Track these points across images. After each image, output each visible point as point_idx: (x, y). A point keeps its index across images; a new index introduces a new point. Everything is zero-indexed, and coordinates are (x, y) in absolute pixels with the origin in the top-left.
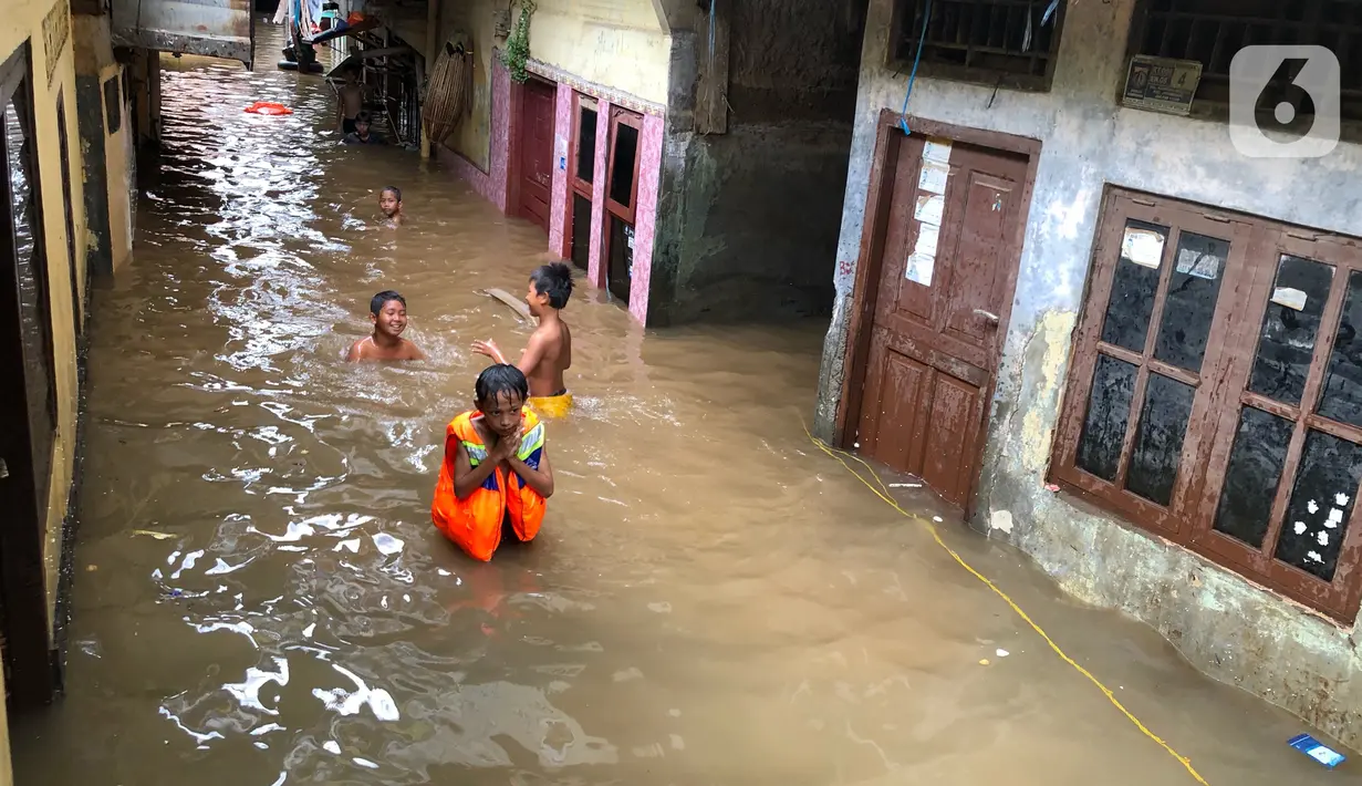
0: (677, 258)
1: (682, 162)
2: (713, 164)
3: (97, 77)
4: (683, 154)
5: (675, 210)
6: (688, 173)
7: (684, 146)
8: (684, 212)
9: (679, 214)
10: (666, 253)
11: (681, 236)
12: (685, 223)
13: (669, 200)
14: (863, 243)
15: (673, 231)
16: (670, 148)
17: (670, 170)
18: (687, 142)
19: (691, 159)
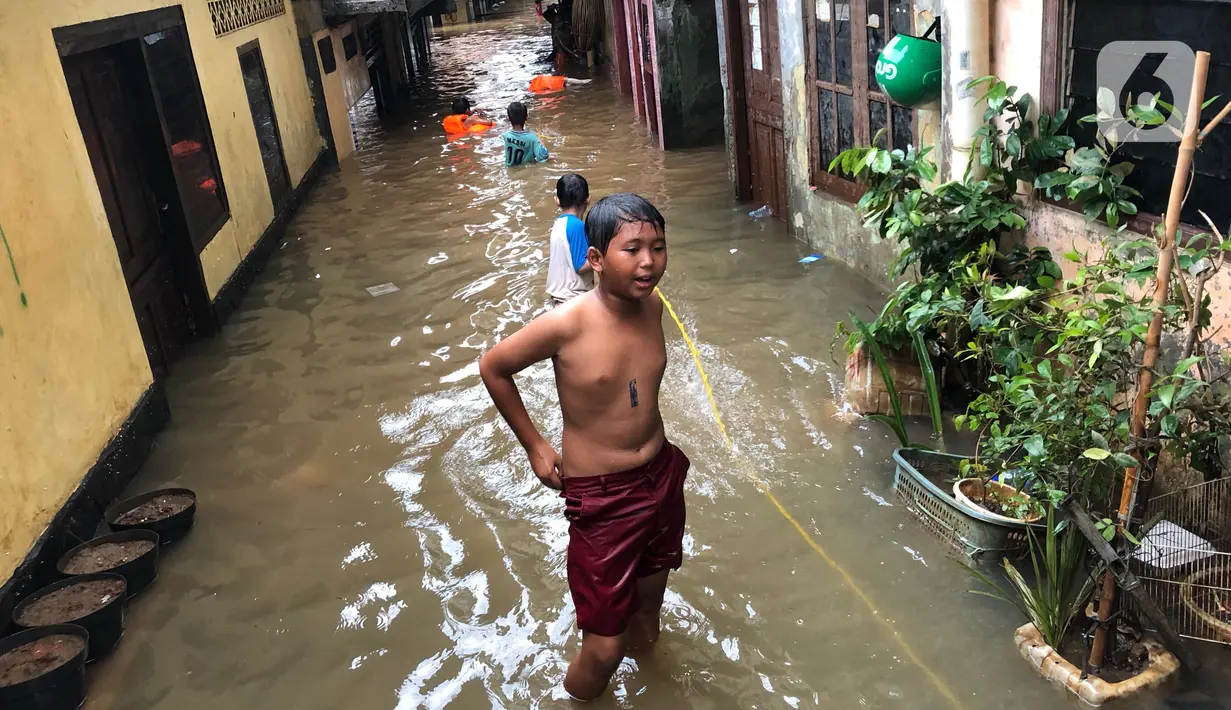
0: (680, 93)
1: (671, 22)
2: (695, 19)
3: (311, 38)
4: (670, 16)
5: (672, 58)
6: (677, 28)
7: (670, 10)
8: (679, 58)
9: (675, 62)
10: (671, 91)
11: (680, 77)
12: (681, 66)
13: (666, 51)
14: (727, 51)
15: (673, 75)
16: (660, 13)
17: (662, 29)
18: (672, 7)
19: (676, 18)
